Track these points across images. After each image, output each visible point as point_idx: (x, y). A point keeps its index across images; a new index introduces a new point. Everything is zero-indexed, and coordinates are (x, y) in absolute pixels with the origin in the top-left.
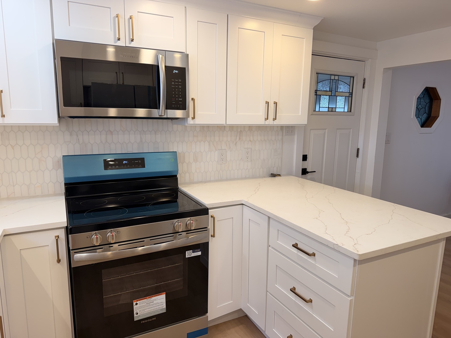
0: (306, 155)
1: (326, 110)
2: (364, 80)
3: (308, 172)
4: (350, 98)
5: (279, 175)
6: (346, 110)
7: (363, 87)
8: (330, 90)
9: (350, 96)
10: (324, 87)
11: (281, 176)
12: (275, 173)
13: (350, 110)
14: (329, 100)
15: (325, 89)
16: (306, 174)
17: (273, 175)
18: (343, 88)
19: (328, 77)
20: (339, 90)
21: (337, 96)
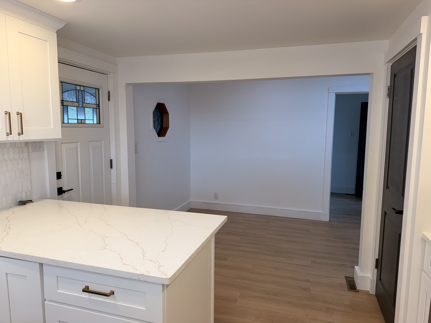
0: (60, 173)
1: (76, 121)
2: (108, 93)
3: (64, 192)
4: (98, 110)
5: (31, 201)
6: (95, 122)
7: (109, 100)
8: (77, 101)
9: (97, 108)
10: (70, 97)
11: (33, 202)
12: (24, 199)
13: (99, 122)
14: (77, 112)
15: (71, 100)
16: (62, 194)
17: (23, 203)
18: (90, 100)
19: (73, 87)
20: (86, 102)
21: (85, 108)
